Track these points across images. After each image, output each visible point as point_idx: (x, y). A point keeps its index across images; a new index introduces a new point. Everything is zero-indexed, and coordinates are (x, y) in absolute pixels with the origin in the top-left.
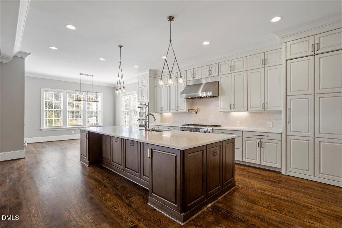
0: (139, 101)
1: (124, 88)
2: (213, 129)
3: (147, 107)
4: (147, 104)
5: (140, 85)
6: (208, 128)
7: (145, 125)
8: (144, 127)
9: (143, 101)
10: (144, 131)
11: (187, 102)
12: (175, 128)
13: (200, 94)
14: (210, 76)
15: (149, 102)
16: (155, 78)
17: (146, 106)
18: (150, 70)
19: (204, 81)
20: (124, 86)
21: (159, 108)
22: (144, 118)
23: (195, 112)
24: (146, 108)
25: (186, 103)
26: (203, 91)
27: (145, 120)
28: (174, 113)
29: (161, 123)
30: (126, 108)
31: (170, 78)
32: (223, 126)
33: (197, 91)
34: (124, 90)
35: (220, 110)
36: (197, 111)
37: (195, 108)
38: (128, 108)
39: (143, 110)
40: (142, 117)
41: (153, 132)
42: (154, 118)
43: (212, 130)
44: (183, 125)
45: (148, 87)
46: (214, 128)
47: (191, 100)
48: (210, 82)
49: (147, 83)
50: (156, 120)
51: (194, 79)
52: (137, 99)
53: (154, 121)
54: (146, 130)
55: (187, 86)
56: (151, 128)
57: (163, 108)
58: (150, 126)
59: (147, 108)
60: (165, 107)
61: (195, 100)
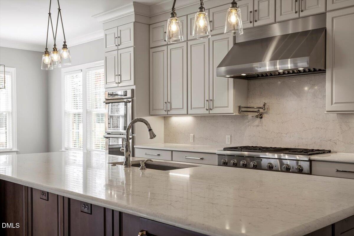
0: (108, 86)
1: (65, 46)
2: (310, 161)
3: (129, 102)
4: (129, 95)
5: (112, 45)
6: (298, 157)
7: (125, 151)
8: (122, 154)
9: (120, 85)
10: (122, 168)
11: (234, 87)
12: (203, 156)
13: (267, 66)
14: (302, 14)
15: (134, 87)
16: (150, 25)
17: (125, 100)
18: (136, 4)
19: (277, 31)
20: (65, 42)
21: (160, 105)
22: (121, 130)
23: (256, 114)
24: (126, 105)
25: (232, 91)
26: (274, 58)
27: (125, 137)
28: (199, 117)
29: (165, 142)
30: (76, 106)
31: (201, 11)
32: (336, 152)
33: (260, 58)
34: (65, 54)
35: (328, 107)
36: (261, 110)
37: (257, 103)
38: (80, 104)
39: (118, 110)
40: (117, 127)
41: (148, 171)
42: (150, 130)
43: (308, 163)
44: (225, 149)
45: (132, 49)
46: (313, 157)
47: (245, 81)
48: (300, 31)
49: (128, 39)
50: (155, 136)
51: (256, 24)
52: (103, 82)
53: (151, 138)
54: (127, 164)
55: (235, 44)
56: (140, 156)
57: (170, 103)
58: (136, 151)
59: (129, 105)
60: (177, 102)
61: (257, 82)
